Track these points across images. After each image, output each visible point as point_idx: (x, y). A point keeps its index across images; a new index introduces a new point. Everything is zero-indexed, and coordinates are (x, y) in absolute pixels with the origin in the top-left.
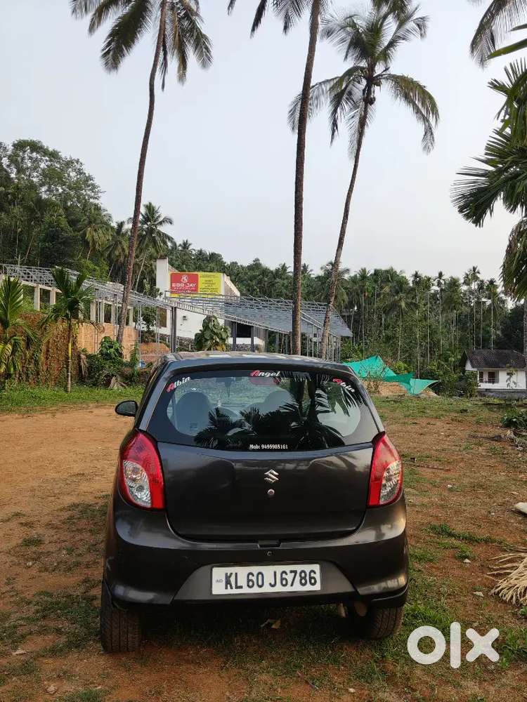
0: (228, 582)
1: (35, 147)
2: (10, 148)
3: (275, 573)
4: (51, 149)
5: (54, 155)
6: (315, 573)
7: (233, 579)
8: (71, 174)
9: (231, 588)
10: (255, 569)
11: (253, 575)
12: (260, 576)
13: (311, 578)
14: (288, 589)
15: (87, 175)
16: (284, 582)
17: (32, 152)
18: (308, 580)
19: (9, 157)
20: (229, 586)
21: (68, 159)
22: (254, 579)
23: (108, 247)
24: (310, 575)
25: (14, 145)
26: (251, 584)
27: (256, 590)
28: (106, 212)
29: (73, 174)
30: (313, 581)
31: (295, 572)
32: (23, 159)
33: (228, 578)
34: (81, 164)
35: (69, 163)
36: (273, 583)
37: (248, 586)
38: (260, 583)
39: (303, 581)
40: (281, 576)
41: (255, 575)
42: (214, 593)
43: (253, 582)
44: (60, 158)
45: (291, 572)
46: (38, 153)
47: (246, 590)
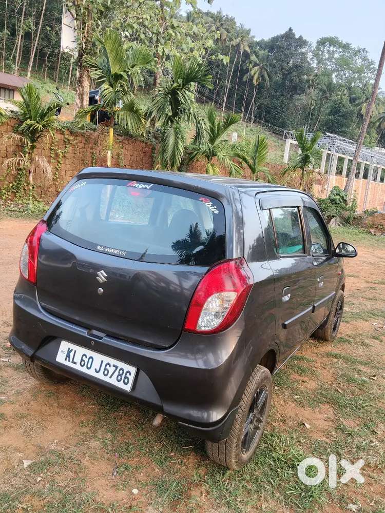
0: (68, 356)
1: (333, 42)
2: (314, 45)
3: (102, 362)
4: (344, 43)
5: (346, 47)
6: (130, 374)
7: (72, 354)
8: (357, 61)
9: (69, 361)
10: (90, 353)
11: (86, 358)
12: (91, 360)
13: (126, 377)
14: (106, 379)
15: (370, 61)
16: (106, 372)
17: (330, 46)
18: (123, 379)
19: (313, 52)
20: (68, 358)
21: (357, 49)
22: (86, 360)
23: (380, 119)
24: (126, 375)
25: (318, 42)
26: (83, 363)
27: (84, 370)
28: (381, 90)
29: (359, 61)
30: (126, 381)
31: (116, 367)
32: (323, 52)
33: (69, 351)
34: (367, 52)
35: (356, 53)
36: (98, 370)
37: (81, 364)
38: (89, 366)
39: (119, 378)
40: (106, 367)
41: (88, 357)
42: (57, 360)
43: (84, 362)
44: (351, 49)
45: (114, 366)
46: (334, 46)
47: (77, 367)
